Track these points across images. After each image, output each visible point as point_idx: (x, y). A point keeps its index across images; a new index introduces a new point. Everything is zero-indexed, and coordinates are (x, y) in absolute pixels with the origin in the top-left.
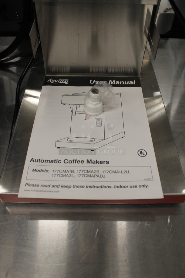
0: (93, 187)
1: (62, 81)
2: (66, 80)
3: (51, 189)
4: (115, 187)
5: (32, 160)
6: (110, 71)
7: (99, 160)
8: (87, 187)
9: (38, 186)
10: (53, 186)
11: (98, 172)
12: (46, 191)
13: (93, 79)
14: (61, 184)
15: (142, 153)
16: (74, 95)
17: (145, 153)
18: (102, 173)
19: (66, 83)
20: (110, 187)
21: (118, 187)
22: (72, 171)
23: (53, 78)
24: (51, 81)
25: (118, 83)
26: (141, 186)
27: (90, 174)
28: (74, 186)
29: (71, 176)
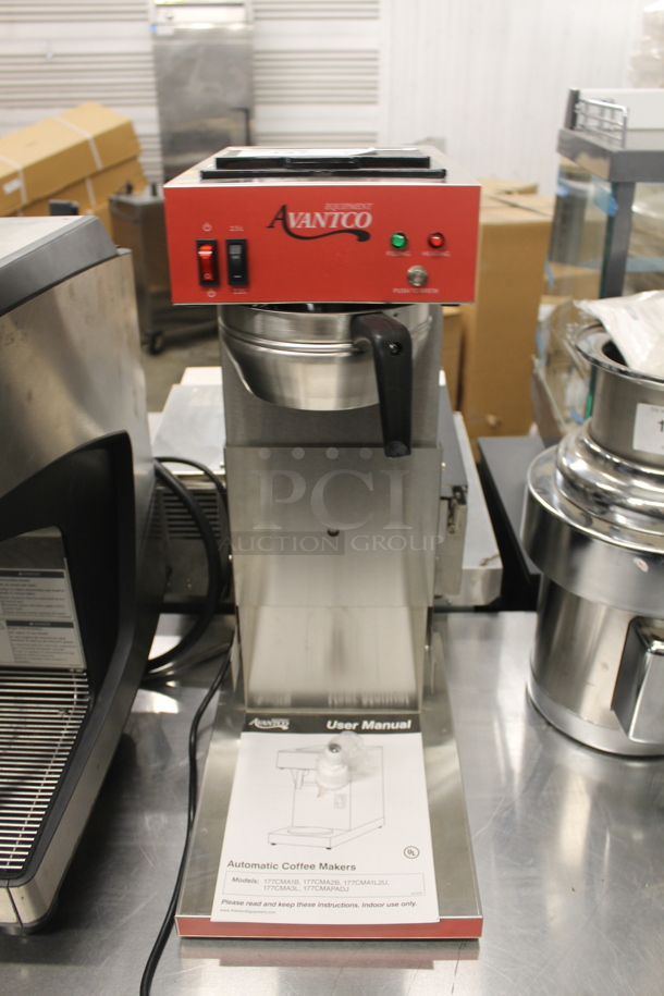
0: (329, 905)
1: (276, 723)
2: (283, 721)
3: (262, 908)
4: (364, 905)
5: (231, 864)
6: (365, 702)
7: (339, 864)
8: (319, 905)
9: (242, 903)
10: (266, 904)
11: (337, 882)
12: (254, 912)
13: (333, 718)
14: (278, 900)
15: (411, 852)
16: (299, 750)
17: (416, 852)
18: (343, 885)
19: (285, 728)
20: (356, 906)
21: (368, 905)
22: (297, 882)
23: (262, 717)
24: (256, 722)
25: (379, 726)
26: (405, 904)
27: (324, 886)
28: (299, 904)
29: (295, 889)
